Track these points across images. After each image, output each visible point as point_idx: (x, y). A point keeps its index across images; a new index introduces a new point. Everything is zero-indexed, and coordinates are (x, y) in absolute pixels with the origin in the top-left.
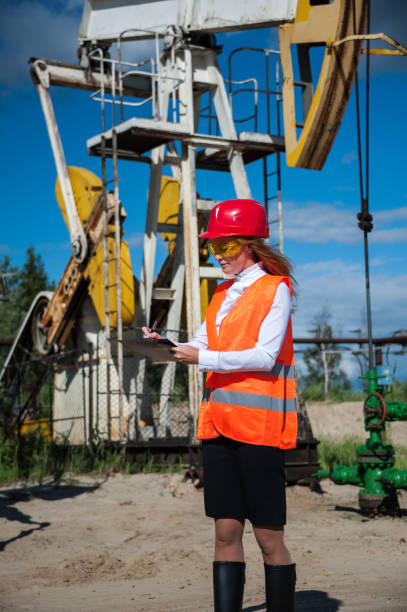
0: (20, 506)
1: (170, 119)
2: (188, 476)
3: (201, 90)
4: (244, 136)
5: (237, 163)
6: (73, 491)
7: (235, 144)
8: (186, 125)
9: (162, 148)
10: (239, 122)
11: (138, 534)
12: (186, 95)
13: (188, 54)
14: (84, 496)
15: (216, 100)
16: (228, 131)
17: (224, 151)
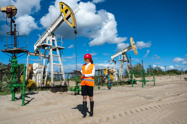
0: (27, 96)
1: (49, 43)
2: (51, 91)
3: (53, 41)
4: (59, 47)
5: (57, 50)
6: (34, 94)
7: (57, 48)
8: (51, 44)
9: (47, 47)
10: (58, 45)
11: (48, 99)
12: (51, 41)
13: (51, 36)
14: (36, 94)
15: (55, 42)
16: (56, 46)
17: (56, 48)
